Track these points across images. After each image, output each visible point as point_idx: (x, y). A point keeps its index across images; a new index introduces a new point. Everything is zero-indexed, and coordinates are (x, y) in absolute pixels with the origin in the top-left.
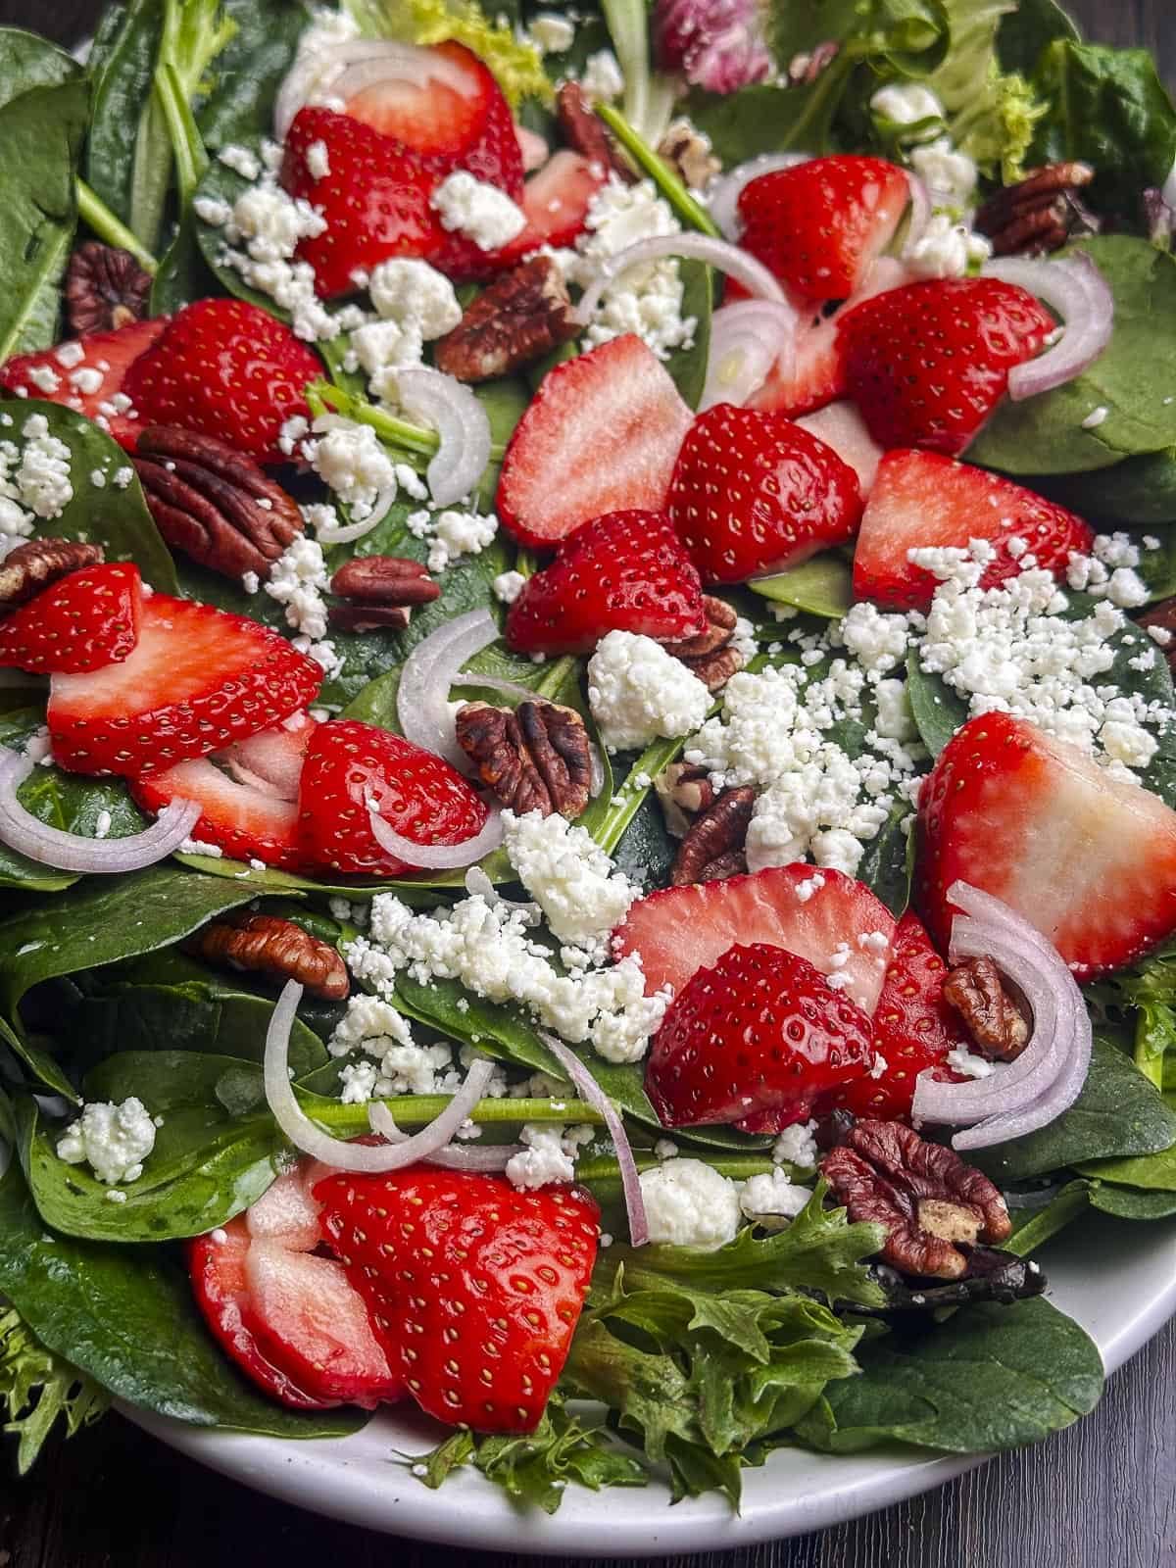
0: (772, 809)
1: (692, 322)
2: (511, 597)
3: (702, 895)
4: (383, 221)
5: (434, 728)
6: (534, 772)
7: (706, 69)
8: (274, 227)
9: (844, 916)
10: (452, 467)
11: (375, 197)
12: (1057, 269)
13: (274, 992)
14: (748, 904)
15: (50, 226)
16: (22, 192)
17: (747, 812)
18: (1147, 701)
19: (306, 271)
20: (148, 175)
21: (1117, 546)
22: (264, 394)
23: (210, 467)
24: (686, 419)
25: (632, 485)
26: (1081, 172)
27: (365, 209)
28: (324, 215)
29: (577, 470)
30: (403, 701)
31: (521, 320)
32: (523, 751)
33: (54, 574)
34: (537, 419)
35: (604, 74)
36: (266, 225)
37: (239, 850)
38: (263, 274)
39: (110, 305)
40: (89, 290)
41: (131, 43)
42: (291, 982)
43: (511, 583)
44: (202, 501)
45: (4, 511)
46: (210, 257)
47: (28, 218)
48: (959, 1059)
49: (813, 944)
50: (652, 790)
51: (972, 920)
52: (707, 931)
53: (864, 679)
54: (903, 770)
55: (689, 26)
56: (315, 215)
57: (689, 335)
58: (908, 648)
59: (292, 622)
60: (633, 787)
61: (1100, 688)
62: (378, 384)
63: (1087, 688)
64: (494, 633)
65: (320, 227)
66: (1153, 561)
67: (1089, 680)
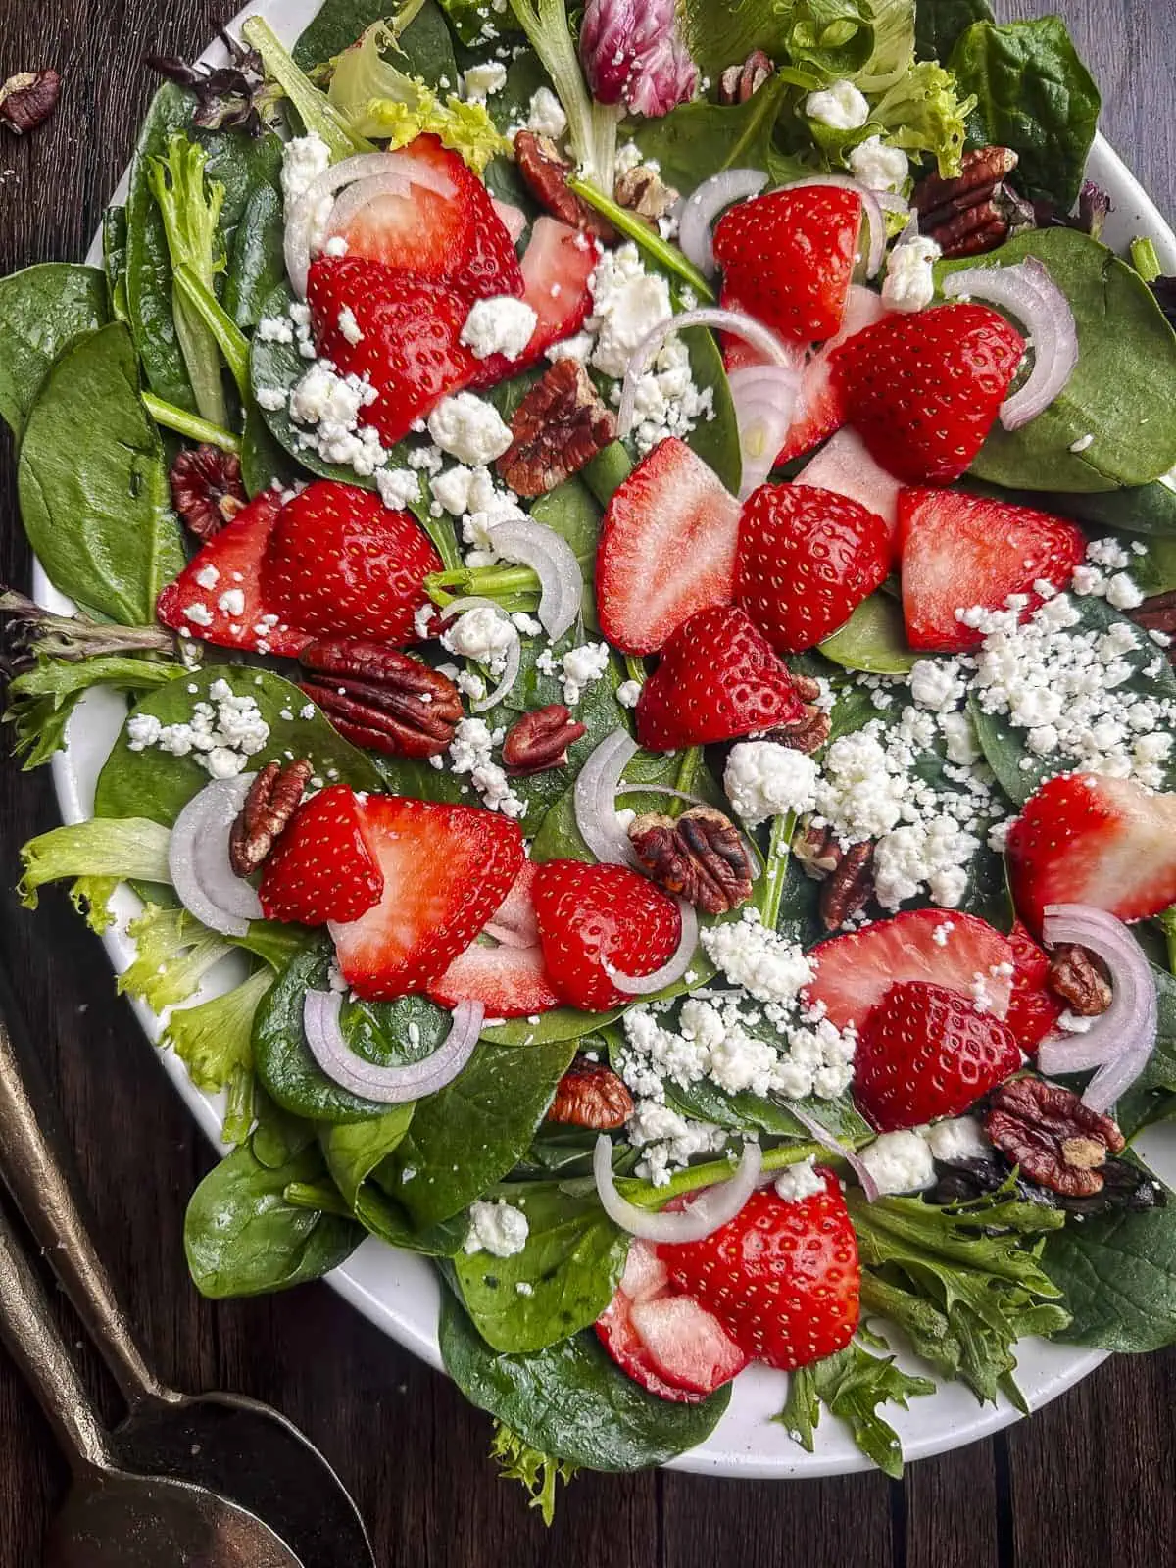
0: (894, 863)
1: (708, 392)
2: (634, 704)
3: (857, 943)
4: (425, 373)
5: (614, 841)
6: (706, 875)
7: (644, 97)
8: (336, 410)
9: (973, 949)
10: (558, 605)
11: (410, 349)
12: (1013, 277)
13: (591, 1145)
14: (894, 945)
15: (143, 458)
16: (106, 435)
17: (872, 864)
18: (1160, 701)
19: (371, 434)
20: (202, 368)
21: (1108, 551)
22: (388, 590)
23: (372, 681)
24: (734, 507)
25: (703, 580)
26: (1010, 158)
27: (405, 366)
28: (372, 383)
29: (658, 583)
30: (582, 824)
31: (567, 433)
32: (693, 860)
33: (290, 823)
34: (616, 545)
35: (547, 112)
36: (329, 412)
37: (517, 1015)
38: (340, 454)
39: (215, 500)
40: (194, 497)
41: (139, 240)
42: (601, 1136)
43: (630, 692)
44: (378, 716)
45: (225, 765)
46: (286, 444)
47: (120, 457)
48: (1066, 1021)
49: (953, 973)
50: (792, 855)
51: (1060, 921)
52: (868, 972)
53: (935, 723)
54: (981, 796)
55: (620, 55)
56: (365, 385)
57: (710, 405)
58: (966, 692)
59: (480, 789)
60: (777, 856)
61: (1120, 694)
62: (469, 535)
63: (1112, 698)
64: (634, 747)
65: (372, 394)
66: (1142, 564)
67: (1113, 691)
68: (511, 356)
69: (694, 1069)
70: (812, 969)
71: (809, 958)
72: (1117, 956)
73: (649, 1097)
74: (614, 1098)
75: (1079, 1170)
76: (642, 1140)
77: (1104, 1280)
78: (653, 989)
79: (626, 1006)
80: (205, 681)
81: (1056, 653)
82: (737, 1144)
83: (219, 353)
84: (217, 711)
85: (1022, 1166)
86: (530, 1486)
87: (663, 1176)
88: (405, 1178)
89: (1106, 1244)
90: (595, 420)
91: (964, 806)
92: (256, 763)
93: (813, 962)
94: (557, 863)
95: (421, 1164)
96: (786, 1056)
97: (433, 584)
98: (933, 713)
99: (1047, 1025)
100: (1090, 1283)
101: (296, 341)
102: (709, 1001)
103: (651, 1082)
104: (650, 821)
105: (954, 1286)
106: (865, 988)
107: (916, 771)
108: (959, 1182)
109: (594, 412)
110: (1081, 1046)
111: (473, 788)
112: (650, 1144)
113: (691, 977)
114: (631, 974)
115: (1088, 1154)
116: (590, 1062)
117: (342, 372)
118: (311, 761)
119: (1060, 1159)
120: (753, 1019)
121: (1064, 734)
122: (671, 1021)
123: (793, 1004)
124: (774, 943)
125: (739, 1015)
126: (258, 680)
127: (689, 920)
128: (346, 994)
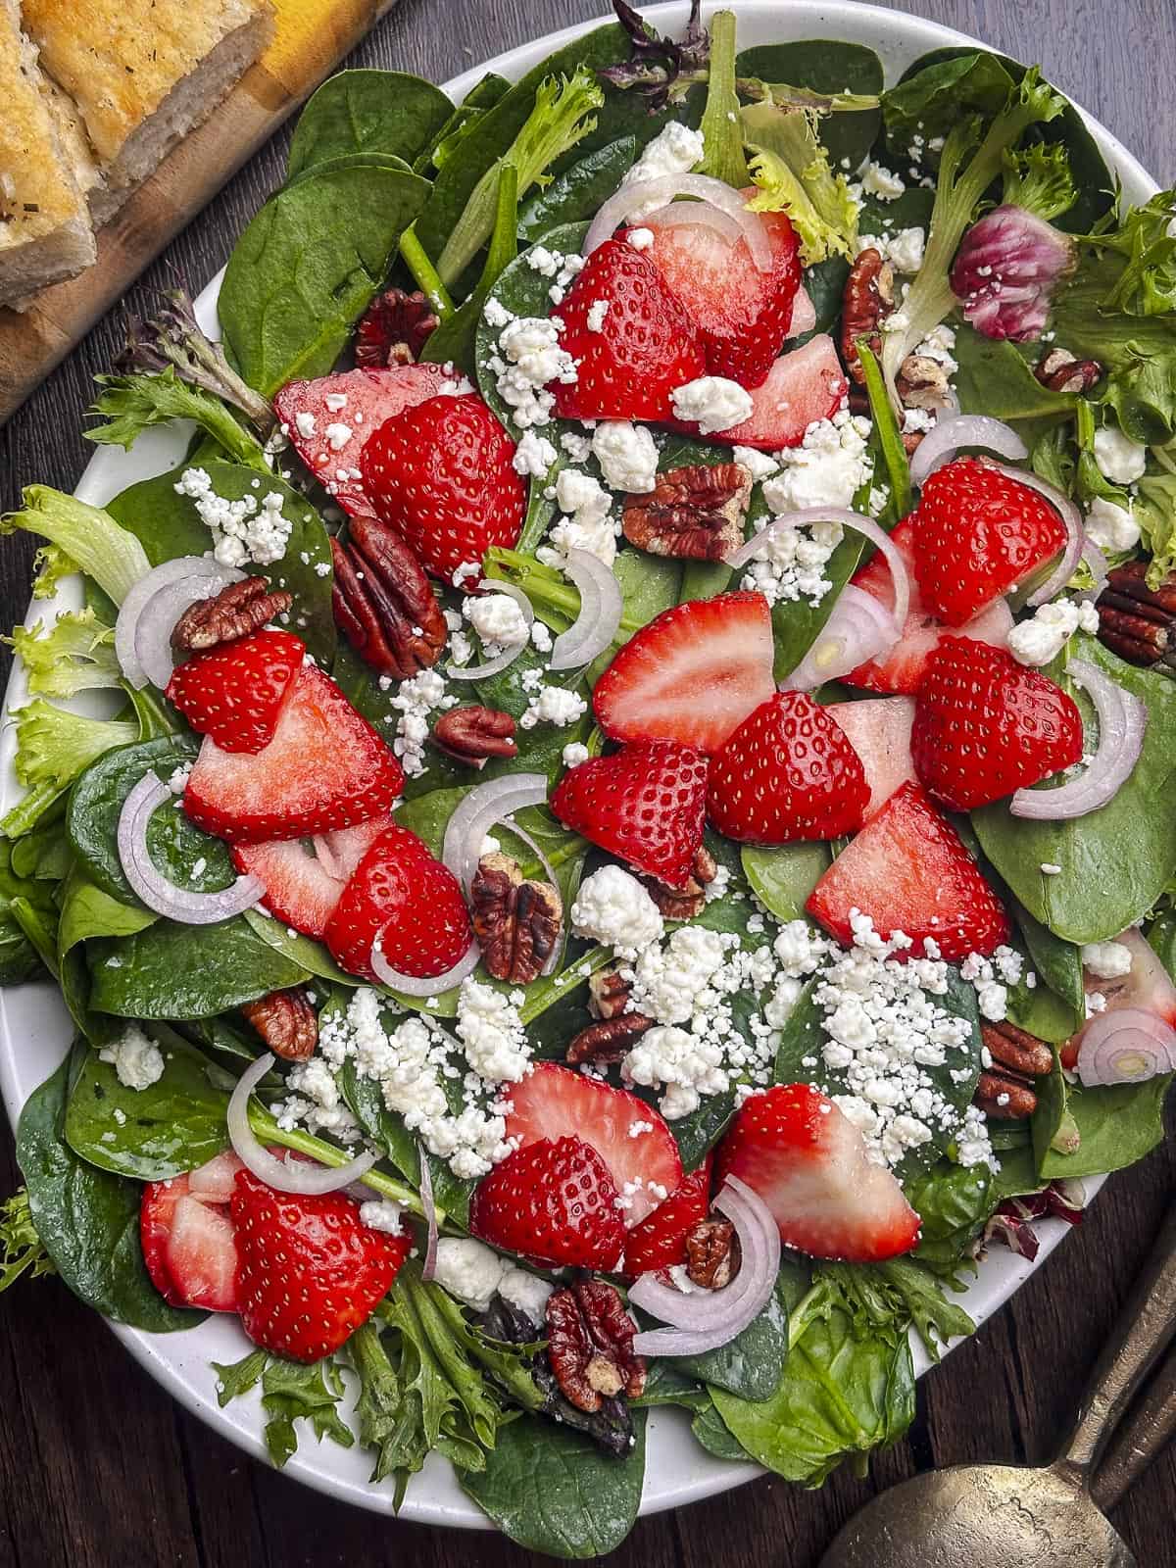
1: (828, 585)
2: (572, 766)
5: (466, 857)
6: (509, 940)
7: (982, 315)
9: (651, 1158)
10: (577, 645)
13: (258, 1055)
14: (600, 1109)
15: (362, 275)
16: (351, 238)
18: (946, 1102)
19: (549, 400)
21: (1009, 960)
23: (388, 586)
24: (766, 690)
25: (701, 721)
28: (579, 370)
29: (665, 693)
32: (509, 922)
33: (241, 640)
35: (908, 247)
37: (282, 919)
38: (511, 396)
42: (269, 1054)
43: (576, 753)
44: (371, 615)
45: (230, 552)
46: (479, 352)
47: (346, 261)
48: (677, 1272)
49: (622, 1164)
50: (587, 980)
51: (733, 1196)
52: (565, 1112)
53: (774, 976)
54: (760, 1058)
55: (988, 271)
56: (571, 367)
57: (820, 596)
58: (814, 972)
59: (399, 730)
60: (576, 971)
61: (923, 1073)
62: (557, 535)
63: (914, 1070)
64: (543, 799)
65: (571, 377)
66: (1023, 993)
67: (920, 1067)
68: (704, 431)
69: (377, 1067)
70: (525, 1074)
71: (531, 1064)
72: (752, 1256)
73: (327, 1060)
74: (301, 1037)
75: (589, 1386)
76: (296, 1085)
77: (537, 1474)
78: (397, 987)
79: (367, 982)
80: (270, 485)
81: (905, 1002)
82: (360, 1146)
83: (489, 241)
84: (258, 514)
85: (550, 1345)
86: (7, 1253)
87: (288, 1122)
88: (109, 963)
89: (563, 1457)
90: (722, 536)
91: (740, 1054)
92: (253, 570)
93: (530, 1068)
94: (409, 834)
95: (128, 963)
96: (452, 1119)
97: (495, 554)
98: (780, 967)
99: (659, 1263)
100: (524, 1471)
101: (553, 281)
102: (431, 1031)
103: (337, 1050)
104: (504, 865)
105: (425, 1380)
106: (554, 1122)
107: (730, 999)
108: (499, 1321)
109: (726, 529)
110: (671, 1299)
111: (394, 725)
112: (300, 1095)
113: (433, 1003)
114: (390, 962)
115: (605, 1377)
116: (306, 999)
117: (564, 343)
118: (294, 601)
119: (582, 1367)
120: (452, 1072)
121: (855, 1064)
122: (391, 1022)
123: (491, 1089)
124: (514, 1032)
125: (443, 1060)
126: (307, 518)
127: (470, 960)
128: (175, 796)
